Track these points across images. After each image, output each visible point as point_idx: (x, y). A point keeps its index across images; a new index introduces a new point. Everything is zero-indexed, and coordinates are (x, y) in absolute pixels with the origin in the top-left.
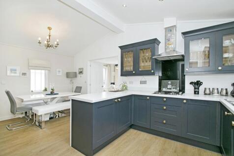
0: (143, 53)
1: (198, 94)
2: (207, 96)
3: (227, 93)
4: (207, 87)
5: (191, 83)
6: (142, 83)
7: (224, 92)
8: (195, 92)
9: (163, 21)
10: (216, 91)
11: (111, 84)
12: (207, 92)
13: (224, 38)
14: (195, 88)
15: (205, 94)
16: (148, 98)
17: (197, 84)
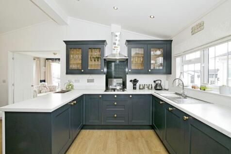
0: (92, 52)
1: (136, 89)
2: (141, 90)
3: (152, 88)
4: (141, 84)
5: (131, 81)
6: (89, 81)
7: (150, 87)
8: (134, 87)
9: (110, 25)
10: (146, 86)
11: (41, 81)
12: (141, 87)
13: (152, 49)
14: (134, 85)
15: (140, 89)
16: (100, 96)
17: (135, 82)
